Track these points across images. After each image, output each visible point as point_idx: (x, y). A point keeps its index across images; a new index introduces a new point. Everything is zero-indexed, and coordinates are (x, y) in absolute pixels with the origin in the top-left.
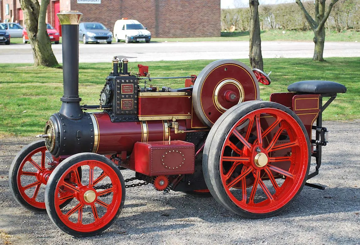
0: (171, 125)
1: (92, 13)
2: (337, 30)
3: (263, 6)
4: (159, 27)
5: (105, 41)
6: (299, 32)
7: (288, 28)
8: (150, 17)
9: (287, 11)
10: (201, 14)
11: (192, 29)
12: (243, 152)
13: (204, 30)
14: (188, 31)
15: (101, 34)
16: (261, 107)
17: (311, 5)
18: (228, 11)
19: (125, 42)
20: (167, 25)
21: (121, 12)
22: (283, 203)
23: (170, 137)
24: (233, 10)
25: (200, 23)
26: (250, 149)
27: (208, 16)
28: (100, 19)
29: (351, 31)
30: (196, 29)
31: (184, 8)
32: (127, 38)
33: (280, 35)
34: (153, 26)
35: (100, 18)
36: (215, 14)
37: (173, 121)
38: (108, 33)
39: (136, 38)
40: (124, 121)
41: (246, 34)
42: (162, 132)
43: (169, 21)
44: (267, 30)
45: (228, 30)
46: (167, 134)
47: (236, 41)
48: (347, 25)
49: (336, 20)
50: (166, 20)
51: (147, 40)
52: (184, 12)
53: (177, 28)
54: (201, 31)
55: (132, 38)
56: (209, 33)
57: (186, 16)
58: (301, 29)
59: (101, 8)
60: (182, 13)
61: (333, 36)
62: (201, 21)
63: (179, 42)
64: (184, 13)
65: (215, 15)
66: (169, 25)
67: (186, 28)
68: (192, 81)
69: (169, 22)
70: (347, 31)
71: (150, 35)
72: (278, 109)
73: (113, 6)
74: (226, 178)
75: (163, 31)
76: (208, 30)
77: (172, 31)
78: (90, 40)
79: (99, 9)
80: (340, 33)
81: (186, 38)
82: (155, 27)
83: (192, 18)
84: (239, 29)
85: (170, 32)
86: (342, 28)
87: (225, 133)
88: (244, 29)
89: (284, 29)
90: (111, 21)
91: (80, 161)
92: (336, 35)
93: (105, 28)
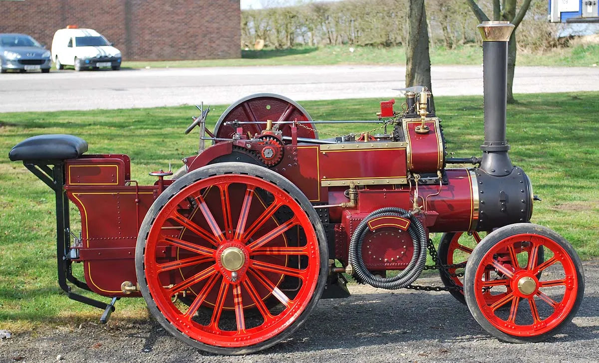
1: (9, 17)
2: (447, 46)
3: (313, 4)
4: (132, 42)
5: (38, 67)
6: (378, 49)
7: (359, 43)
8: (115, 23)
9: (358, 12)
10: (207, 19)
11: (190, 45)
13: (212, 47)
14: (184, 49)
15: (31, 55)
17: (400, 3)
18: (250, 13)
19: (74, 69)
20: (146, 39)
21: (62, 14)
24: (260, 12)
25: (205, 36)
27: (218, 21)
28: (25, 28)
29: (472, 46)
30: (198, 45)
31: (176, 8)
32: (78, 61)
33: (345, 54)
34: (121, 40)
35: (24, 26)
36: (231, 18)
38: (44, 53)
39: (94, 61)
41: (284, 54)
43: (149, 32)
44: (321, 46)
45: (250, 46)
47: (271, 65)
48: (463, 36)
49: (445, 29)
50: (144, 29)
51: (115, 65)
52: (177, 14)
53: (164, 44)
54: (208, 48)
55: (87, 62)
56: (221, 52)
57: (179, 23)
58: (382, 44)
59: (26, 9)
60: (172, 18)
61: (440, 55)
62: (207, 31)
63: (170, 69)
64: (176, 18)
65: (230, 20)
66: (150, 39)
67: (180, 44)
69: (151, 34)
70: (464, 48)
71: (119, 56)
73: (48, 4)
75: (140, 49)
76: (218, 47)
77: (156, 49)
78: (10, 66)
79: (22, 10)
80: (452, 51)
81: (181, 62)
82: (126, 42)
83: (190, 26)
84: (271, 44)
85: (151, 50)
86: (455, 41)
88: (280, 45)
89: (352, 44)
90: (46, 32)
92: (446, 53)
93: (36, 44)
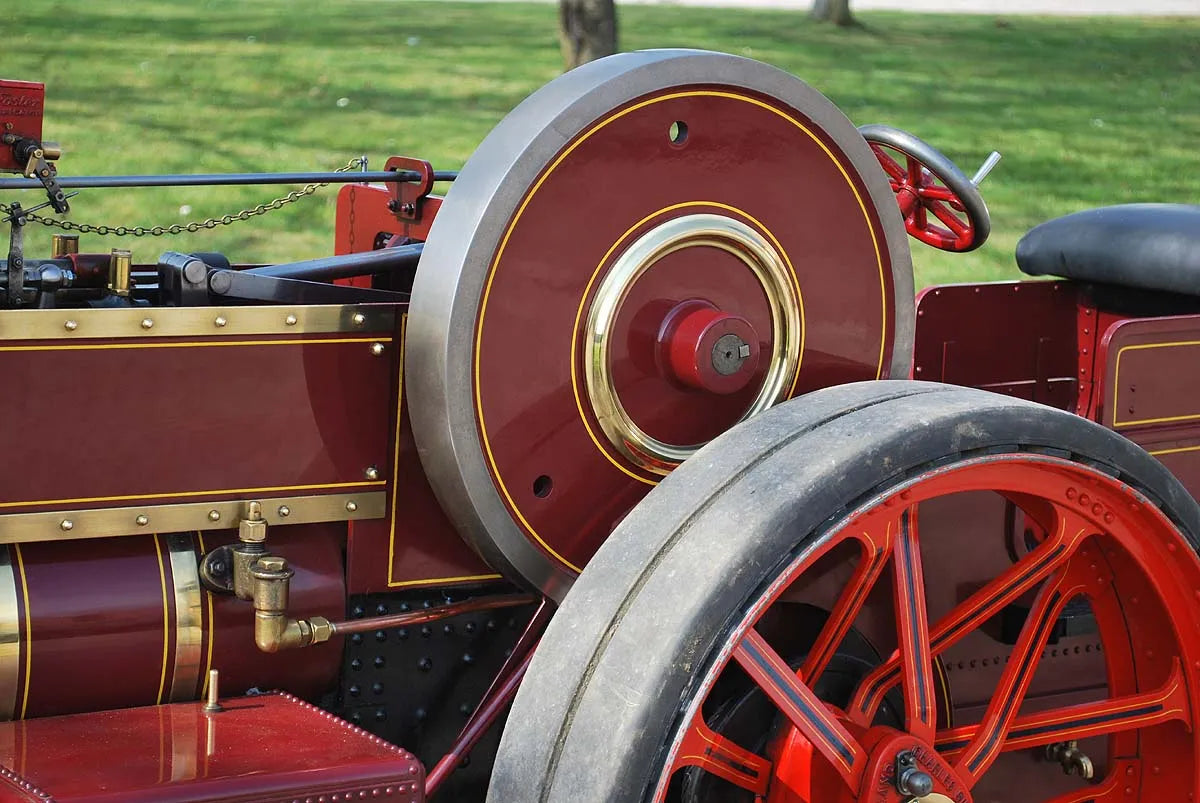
0: (228, 572)
12: (782, 773)
16: (954, 448)
23: (213, 674)
26: (846, 769)
37: (242, 546)
42: (155, 622)
46: (190, 636)
68: (395, 207)
72: (1074, 457)
87: (680, 670)
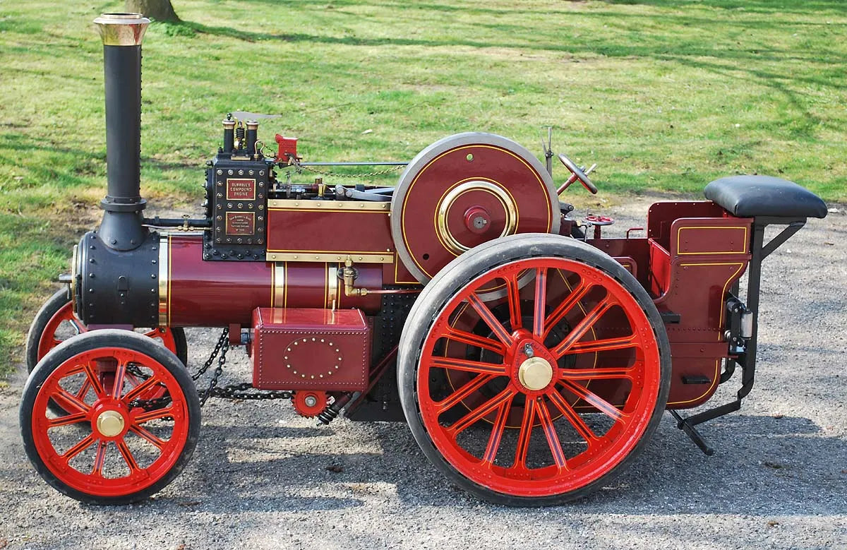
0: (343, 274)
22: (589, 477)
23: (335, 302)
26: (510, 348)
37: (346, 267)
40: (233, 258)
42: (322, 289)
72: (577, 259)
74: (438, 408)
91: (93, 348)
